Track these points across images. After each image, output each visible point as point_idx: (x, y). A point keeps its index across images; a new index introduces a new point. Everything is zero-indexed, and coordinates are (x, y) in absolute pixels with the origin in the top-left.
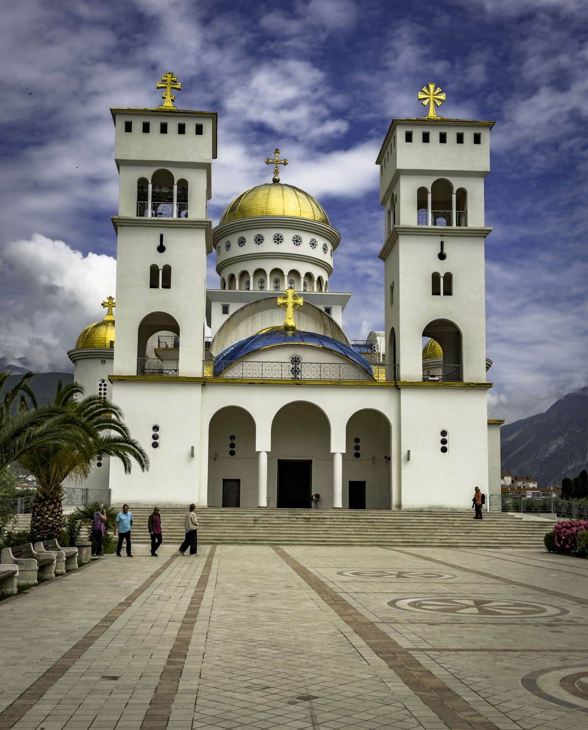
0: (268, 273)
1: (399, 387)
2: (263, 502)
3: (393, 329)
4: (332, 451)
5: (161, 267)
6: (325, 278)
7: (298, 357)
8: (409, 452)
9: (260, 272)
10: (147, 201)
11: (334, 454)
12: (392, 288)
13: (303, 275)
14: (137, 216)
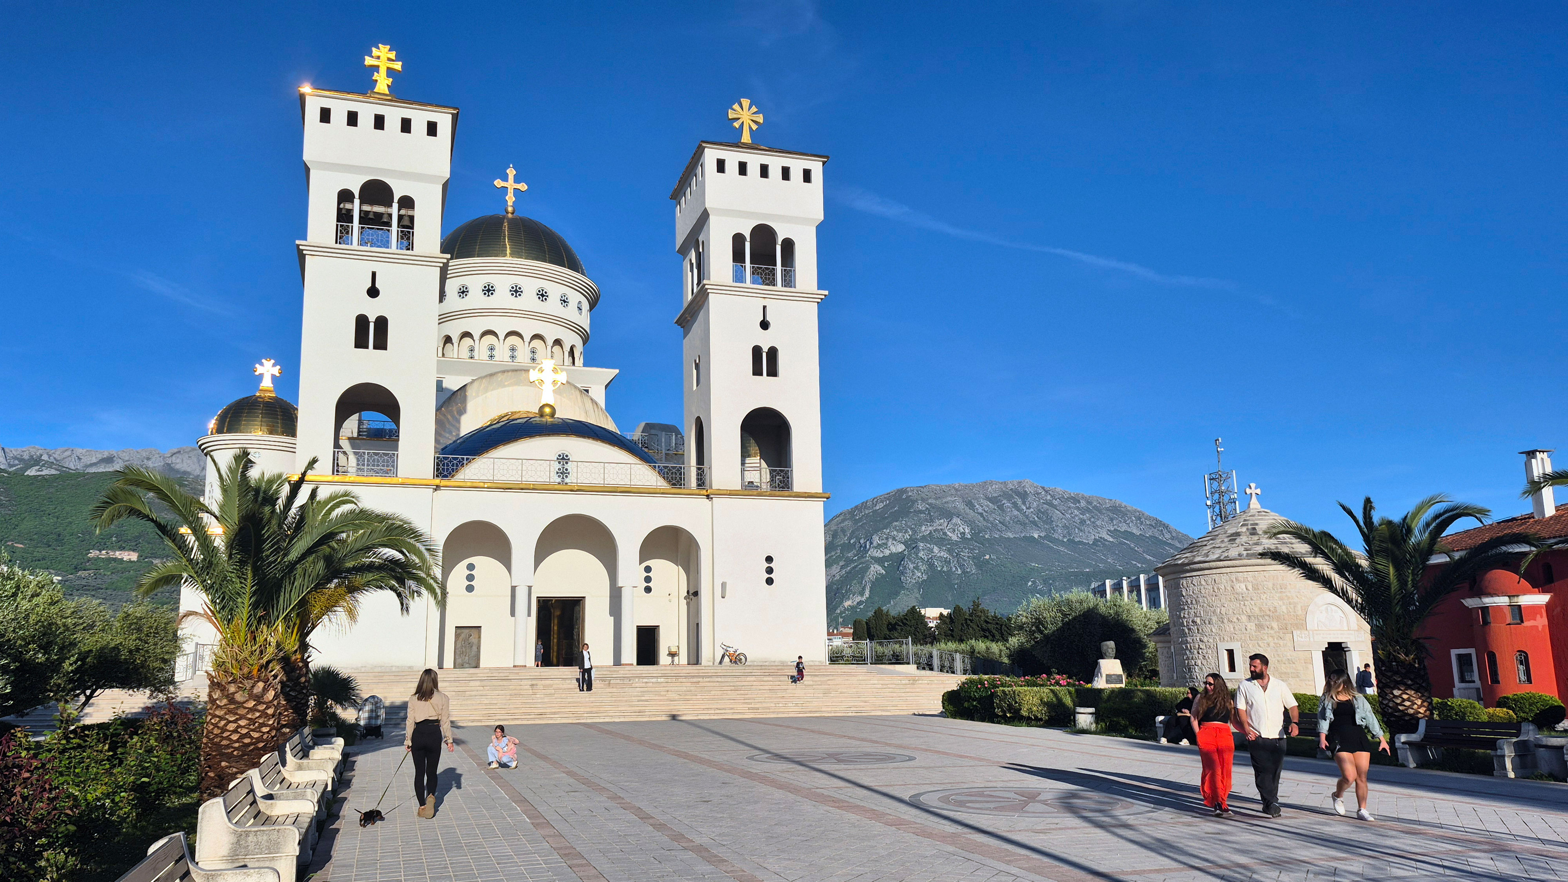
1: (711, 495)
2: (520, 659)
3: (698, 418)
4: (620, 584)
7: (567, 453)
8: (724, 584)
10: (352, 223)
11: (621, 588)
14: (336, 243)
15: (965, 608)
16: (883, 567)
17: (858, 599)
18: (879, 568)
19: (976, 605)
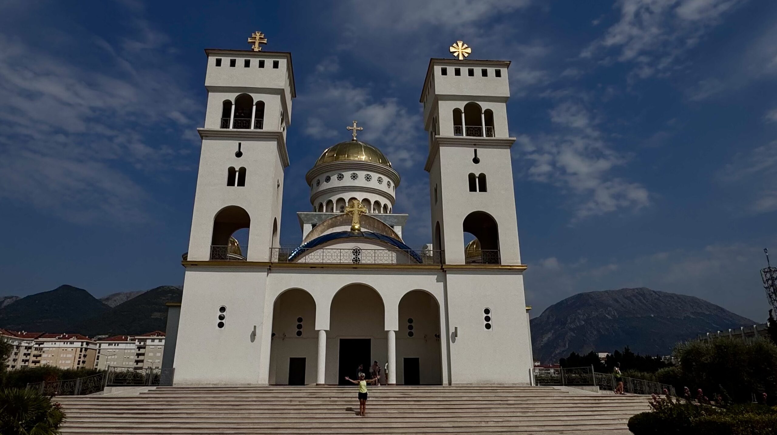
0: (347, 201)
1: (445, 270)
2: (322, 380)
3: (438, 222)
4: (386, 329)
5: (237, 169)
6: (390, 206)
7: (358, 248)
8: (456, 328)
9: (341, 200)
11: (388, 331)
12: (436, 190)
13: (372, 203)
14: (221, 128)
15: (621, 352)
16: (574, 333)
17: (563, 349)
18: (572, 333)
19: (627, 350)
